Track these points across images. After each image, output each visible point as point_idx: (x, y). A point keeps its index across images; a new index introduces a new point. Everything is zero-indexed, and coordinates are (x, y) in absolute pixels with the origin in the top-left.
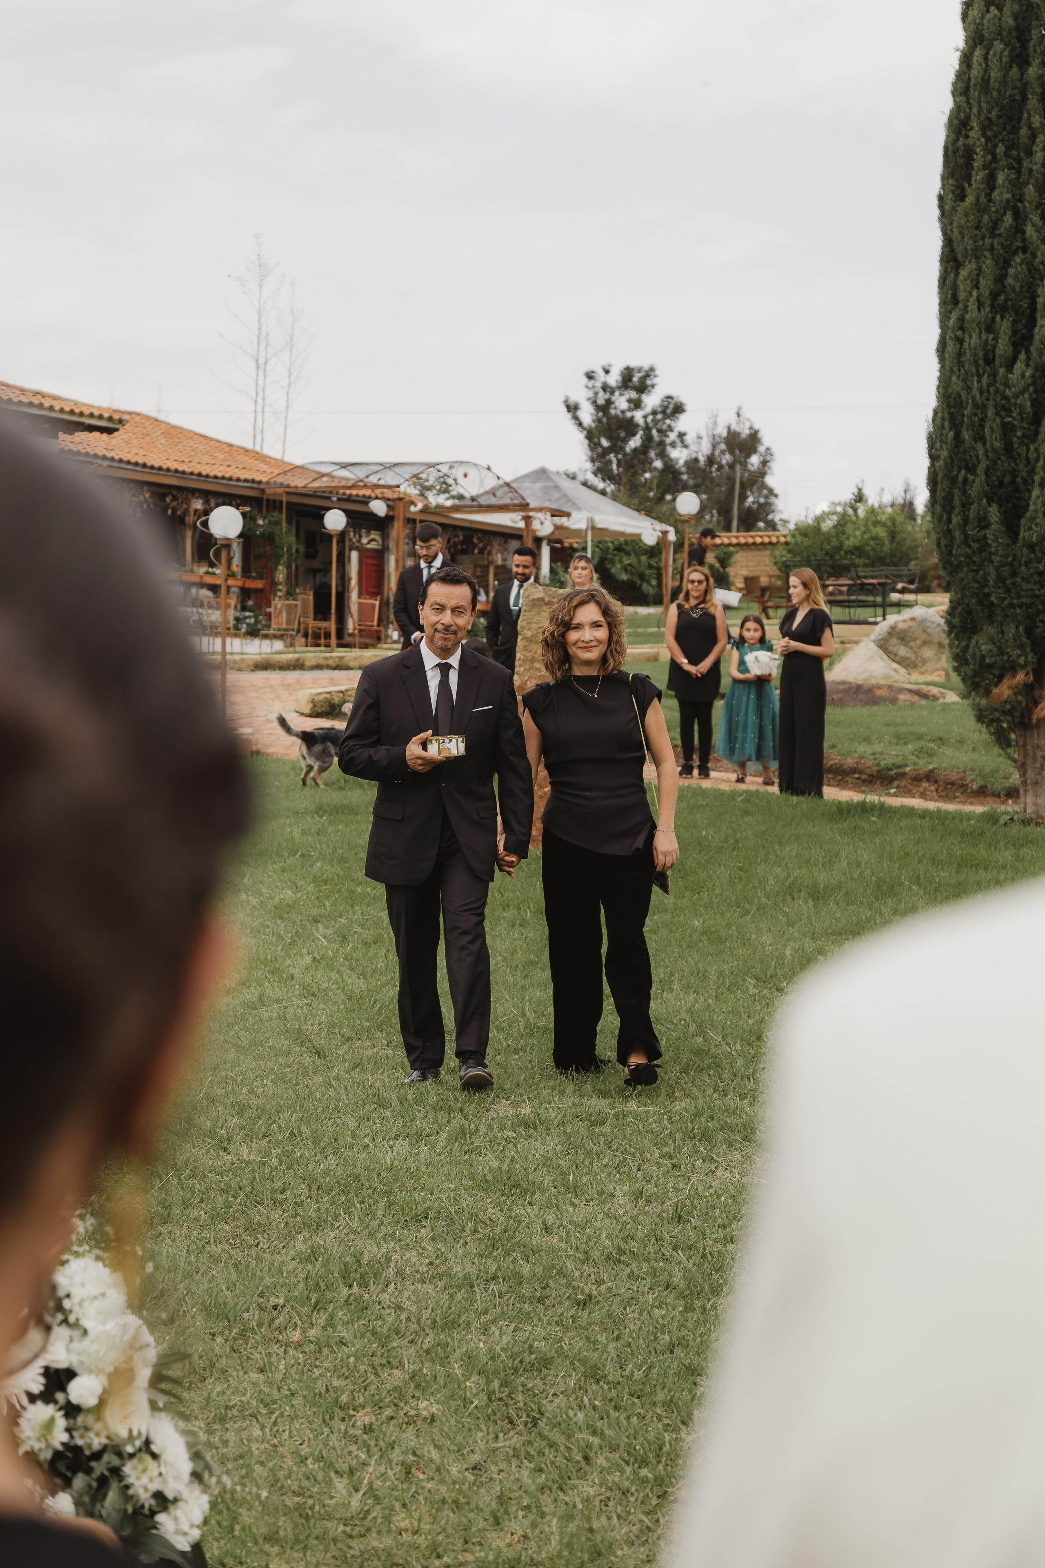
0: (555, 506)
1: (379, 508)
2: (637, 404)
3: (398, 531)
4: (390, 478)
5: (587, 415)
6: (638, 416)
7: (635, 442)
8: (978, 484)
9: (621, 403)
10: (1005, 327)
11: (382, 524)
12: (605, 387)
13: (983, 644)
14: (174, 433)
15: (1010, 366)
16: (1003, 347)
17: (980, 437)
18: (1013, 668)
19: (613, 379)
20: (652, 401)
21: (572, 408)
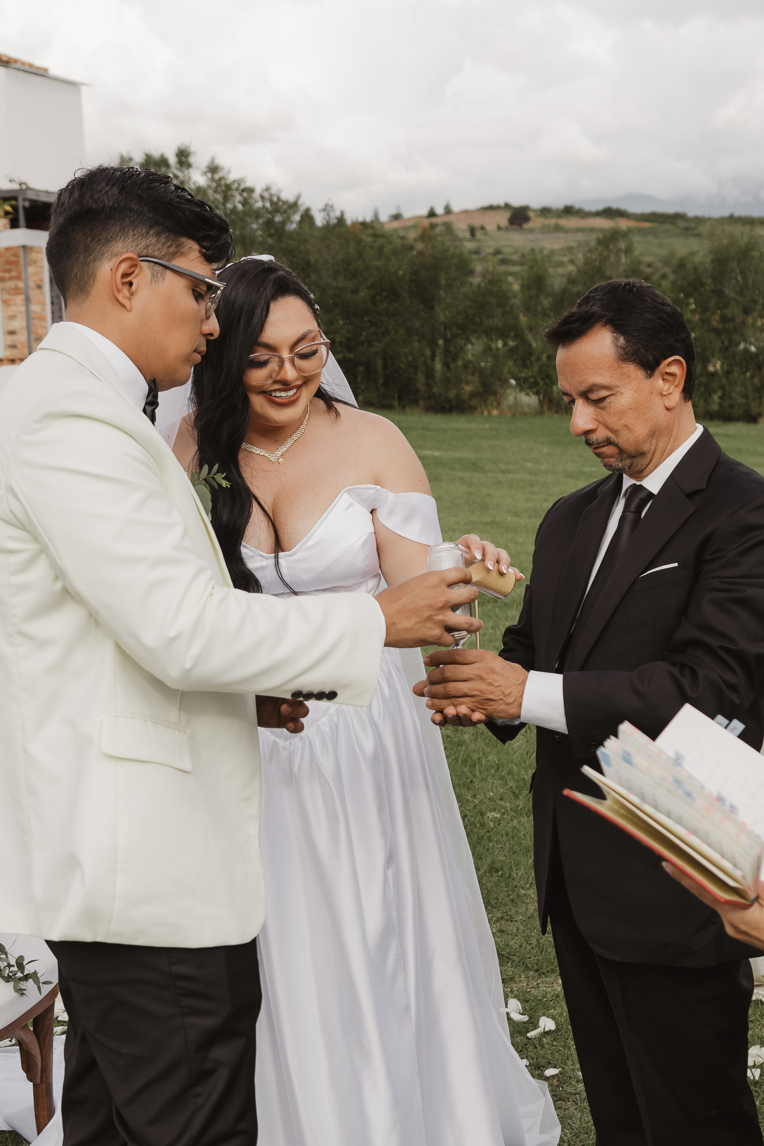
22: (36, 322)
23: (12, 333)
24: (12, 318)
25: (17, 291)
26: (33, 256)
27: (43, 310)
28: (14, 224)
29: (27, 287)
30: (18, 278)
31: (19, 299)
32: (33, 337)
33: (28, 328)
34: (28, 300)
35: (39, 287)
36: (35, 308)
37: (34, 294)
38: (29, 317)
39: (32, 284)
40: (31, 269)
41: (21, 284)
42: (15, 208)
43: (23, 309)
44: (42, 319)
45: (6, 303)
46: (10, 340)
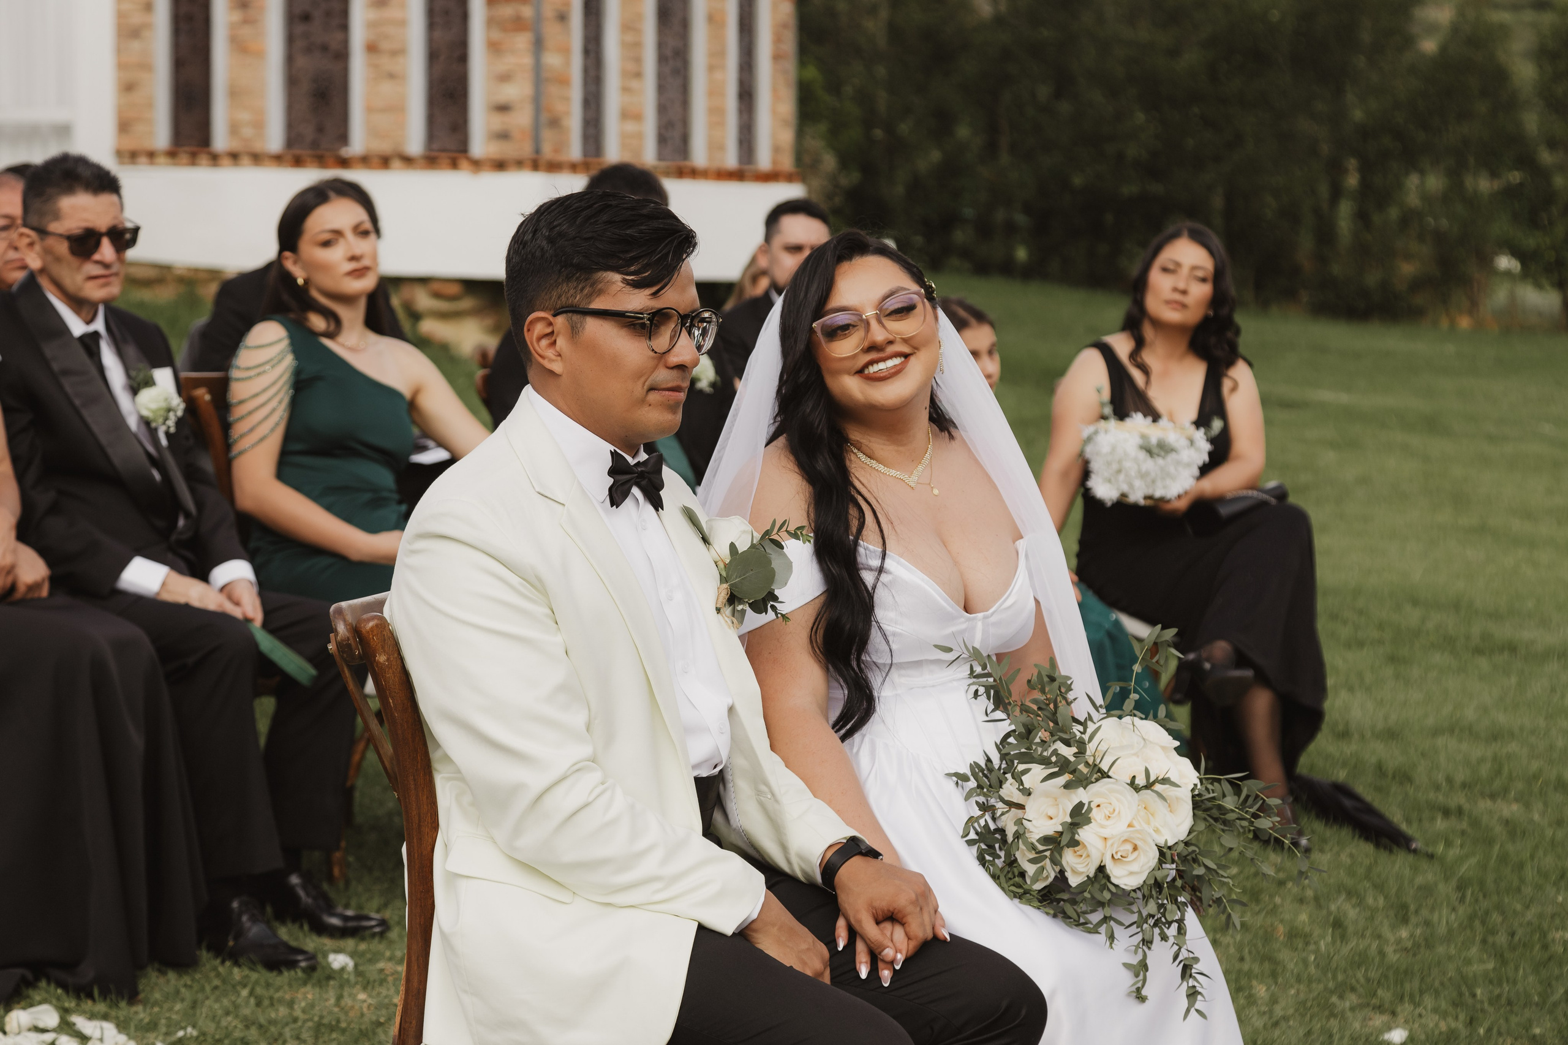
22: (553, 90)
23: (503, 108)
24: (505, 78)
25: (518, 24)
27: (568, 63)
29: (539, 18)
31: (522, 41)
32: (544, 117)
33: (537, 101)
34: (539, 45)
35: (563, 17)
36: (552, 60)
37: (551, 31)
38: (540, 78)
39: (548, 11)
41: (527, 11)
43: (527, 60)
44: (564, 81)
45: (494, 48)
46: (498, 122)
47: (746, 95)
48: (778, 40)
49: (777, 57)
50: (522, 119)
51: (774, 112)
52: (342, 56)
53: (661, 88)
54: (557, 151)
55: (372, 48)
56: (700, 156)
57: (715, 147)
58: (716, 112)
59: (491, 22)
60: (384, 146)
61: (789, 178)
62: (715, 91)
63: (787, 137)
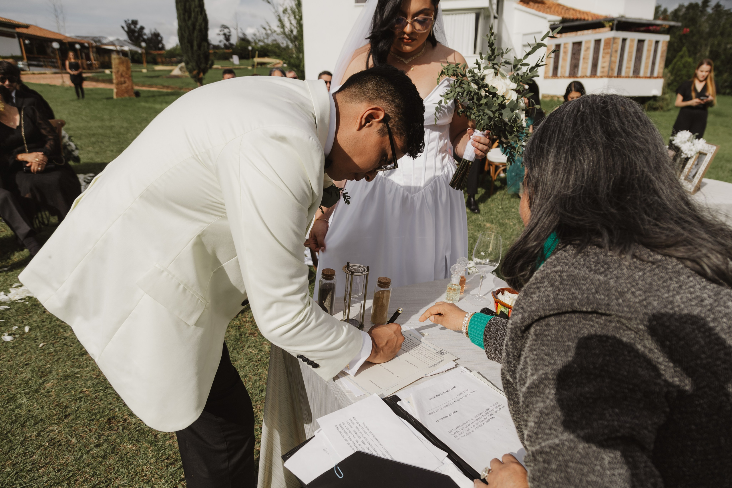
0: (121, 45)
1: (86, 45)
2: (135, 27)
3: (91, 50)
4: (88, 39)
5: (126, 29)
6: (136, 29)
7: (136, 34)
8: (186, 40)
9: (133, 27)
10: (187, 15)
11: (88, 48)
12: (129, 24)
13: (190, 66)
14: (41, 29)
15: (188, 20)
16: (187, 18)
17: (185, 32)
18: (194, 70)
19: (130, 22)
20: (138, 26)
21: (123, 27)
22: (613, 64)
23: (603, 67)
24: (604, 62)
25: (608, 53)
26: (616, 41)
27: (616, 59)
28: (612, 29)
29: (612, 51)
30: (609, 48)
31: (608, 56)
32: (611, 68)
33: (610, 66)
34: (611, 56)
35: (616, 51)
36: (613, 59)
37: (614, 54)
38: (611, 62)
40: (614, 45)
41: (610, 51)
42: (613, 24)
43: (609, 59)
44: (615, 62)
45: (603, 57)
46: (602, 70)
47: (653, 64)
48: (662, 53)
49: (661, 56)
50: (606, 69)
51: (659, 66)
52: (578, 60)
53: (635, 62)
54: (612, 74)
55: (584, 58)
56: (642, 74)
57: (645, 72)
58: (646, 67)
59: (604, 53)
60: (583, 75)
61: (661, 78)
62: (647, 63)
63: (661, 71)
